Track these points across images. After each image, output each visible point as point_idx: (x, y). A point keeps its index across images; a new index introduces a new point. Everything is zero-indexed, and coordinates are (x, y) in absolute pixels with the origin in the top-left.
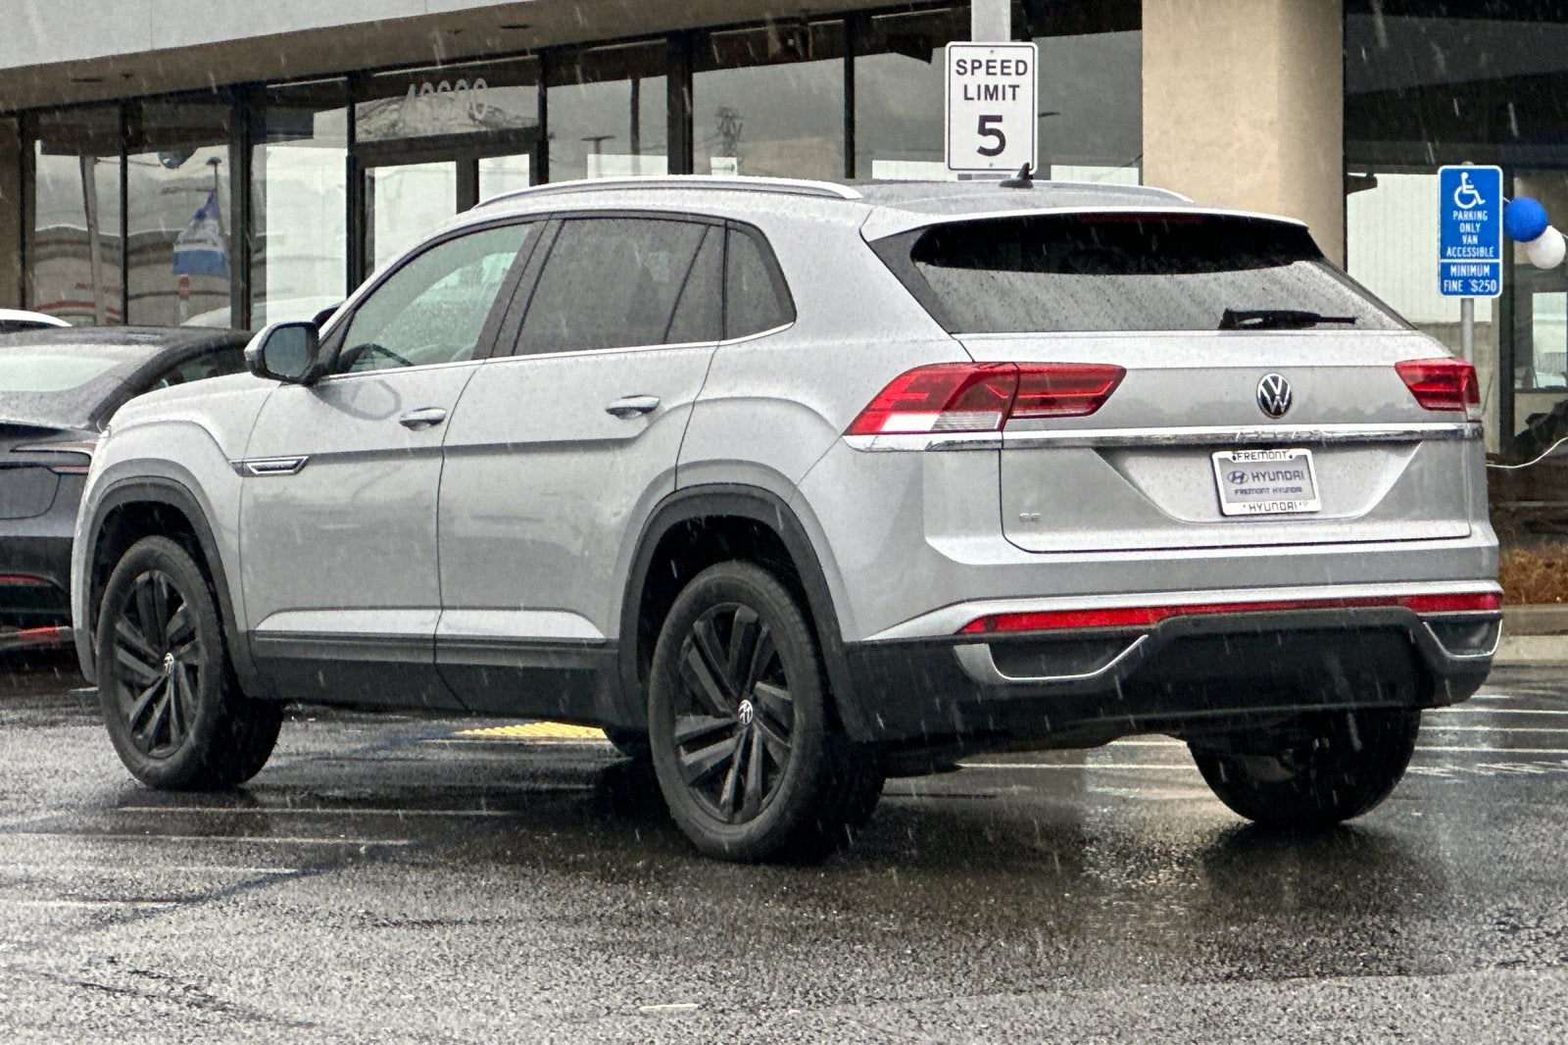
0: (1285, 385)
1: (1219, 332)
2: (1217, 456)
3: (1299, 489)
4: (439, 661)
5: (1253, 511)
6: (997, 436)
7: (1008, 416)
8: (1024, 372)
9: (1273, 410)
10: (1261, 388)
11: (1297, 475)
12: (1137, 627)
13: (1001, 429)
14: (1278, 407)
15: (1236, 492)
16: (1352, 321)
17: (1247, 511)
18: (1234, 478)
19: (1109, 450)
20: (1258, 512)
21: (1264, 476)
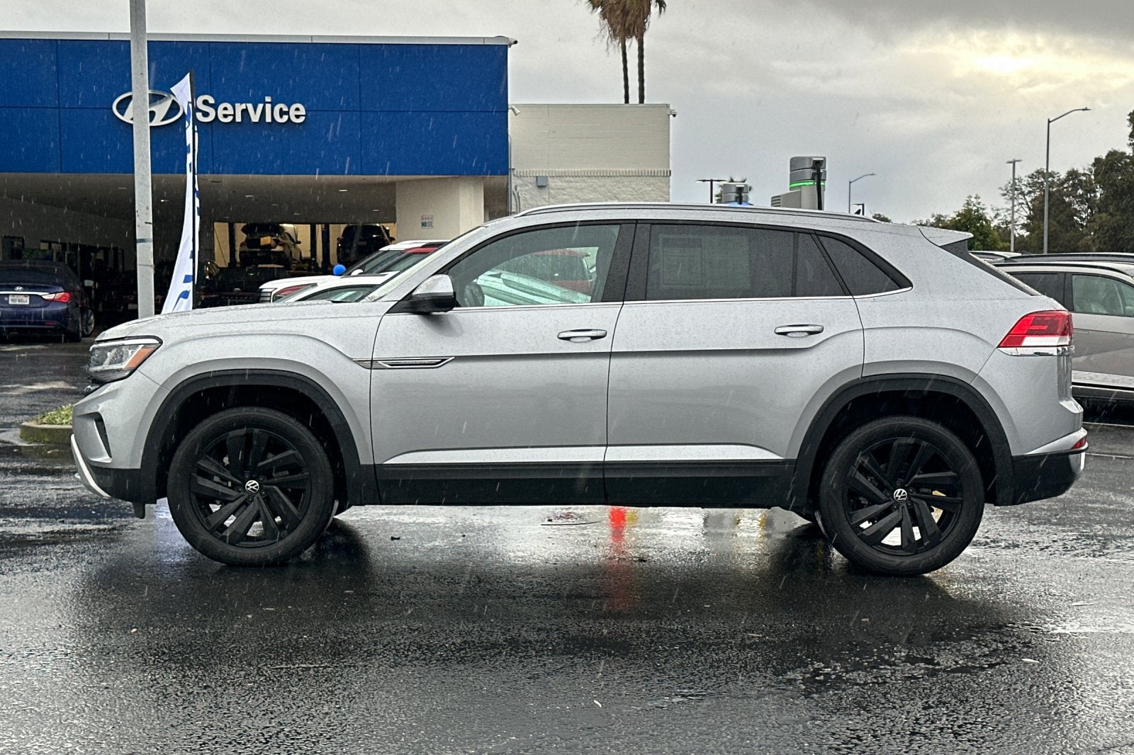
4: (606, 477)
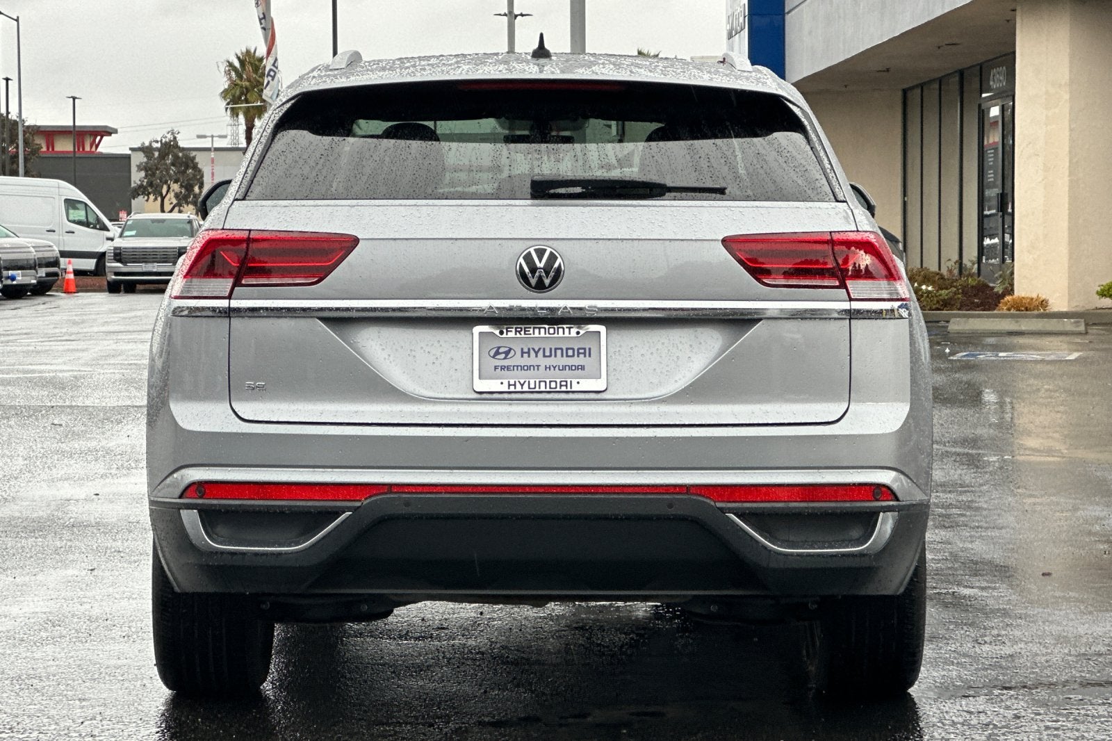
0: (553, 258)
1: (529, 202)
2: (478, 329)
3: (583, 368)
5: (512, 389)
6: (224, 303)
7: (237, 283)
8: (256, 240)
9: (533, 281)
10: (521, 260)
11: (586, 352)
12: (338, 504)
13: (229, 297)
14: (540, 279)
15: (496, 368)
16: (721, 191)
17: (505, 388)
18: (497, 353)
19: (340, 321)
20: (519, 388)
21: (537, 353)
